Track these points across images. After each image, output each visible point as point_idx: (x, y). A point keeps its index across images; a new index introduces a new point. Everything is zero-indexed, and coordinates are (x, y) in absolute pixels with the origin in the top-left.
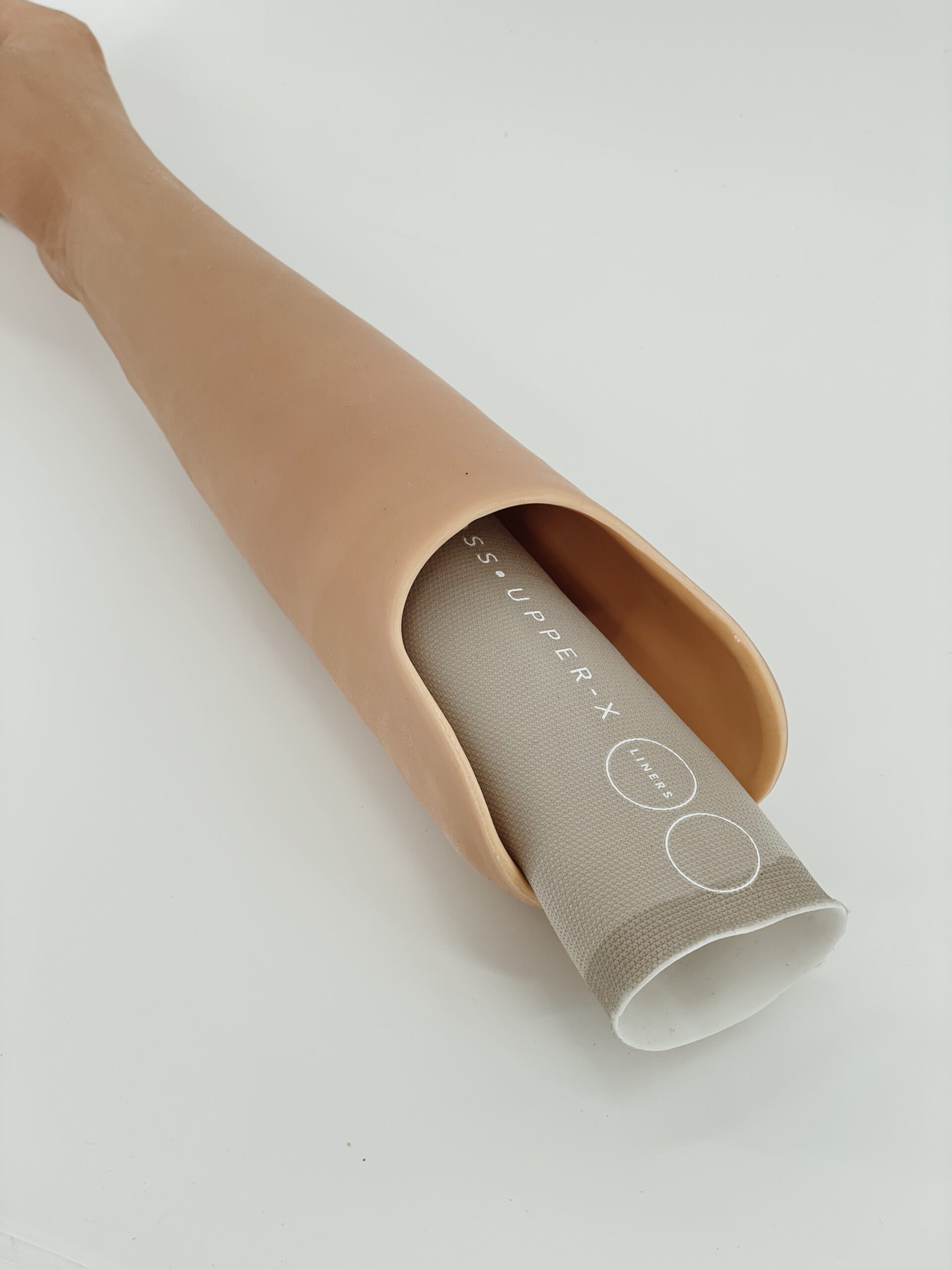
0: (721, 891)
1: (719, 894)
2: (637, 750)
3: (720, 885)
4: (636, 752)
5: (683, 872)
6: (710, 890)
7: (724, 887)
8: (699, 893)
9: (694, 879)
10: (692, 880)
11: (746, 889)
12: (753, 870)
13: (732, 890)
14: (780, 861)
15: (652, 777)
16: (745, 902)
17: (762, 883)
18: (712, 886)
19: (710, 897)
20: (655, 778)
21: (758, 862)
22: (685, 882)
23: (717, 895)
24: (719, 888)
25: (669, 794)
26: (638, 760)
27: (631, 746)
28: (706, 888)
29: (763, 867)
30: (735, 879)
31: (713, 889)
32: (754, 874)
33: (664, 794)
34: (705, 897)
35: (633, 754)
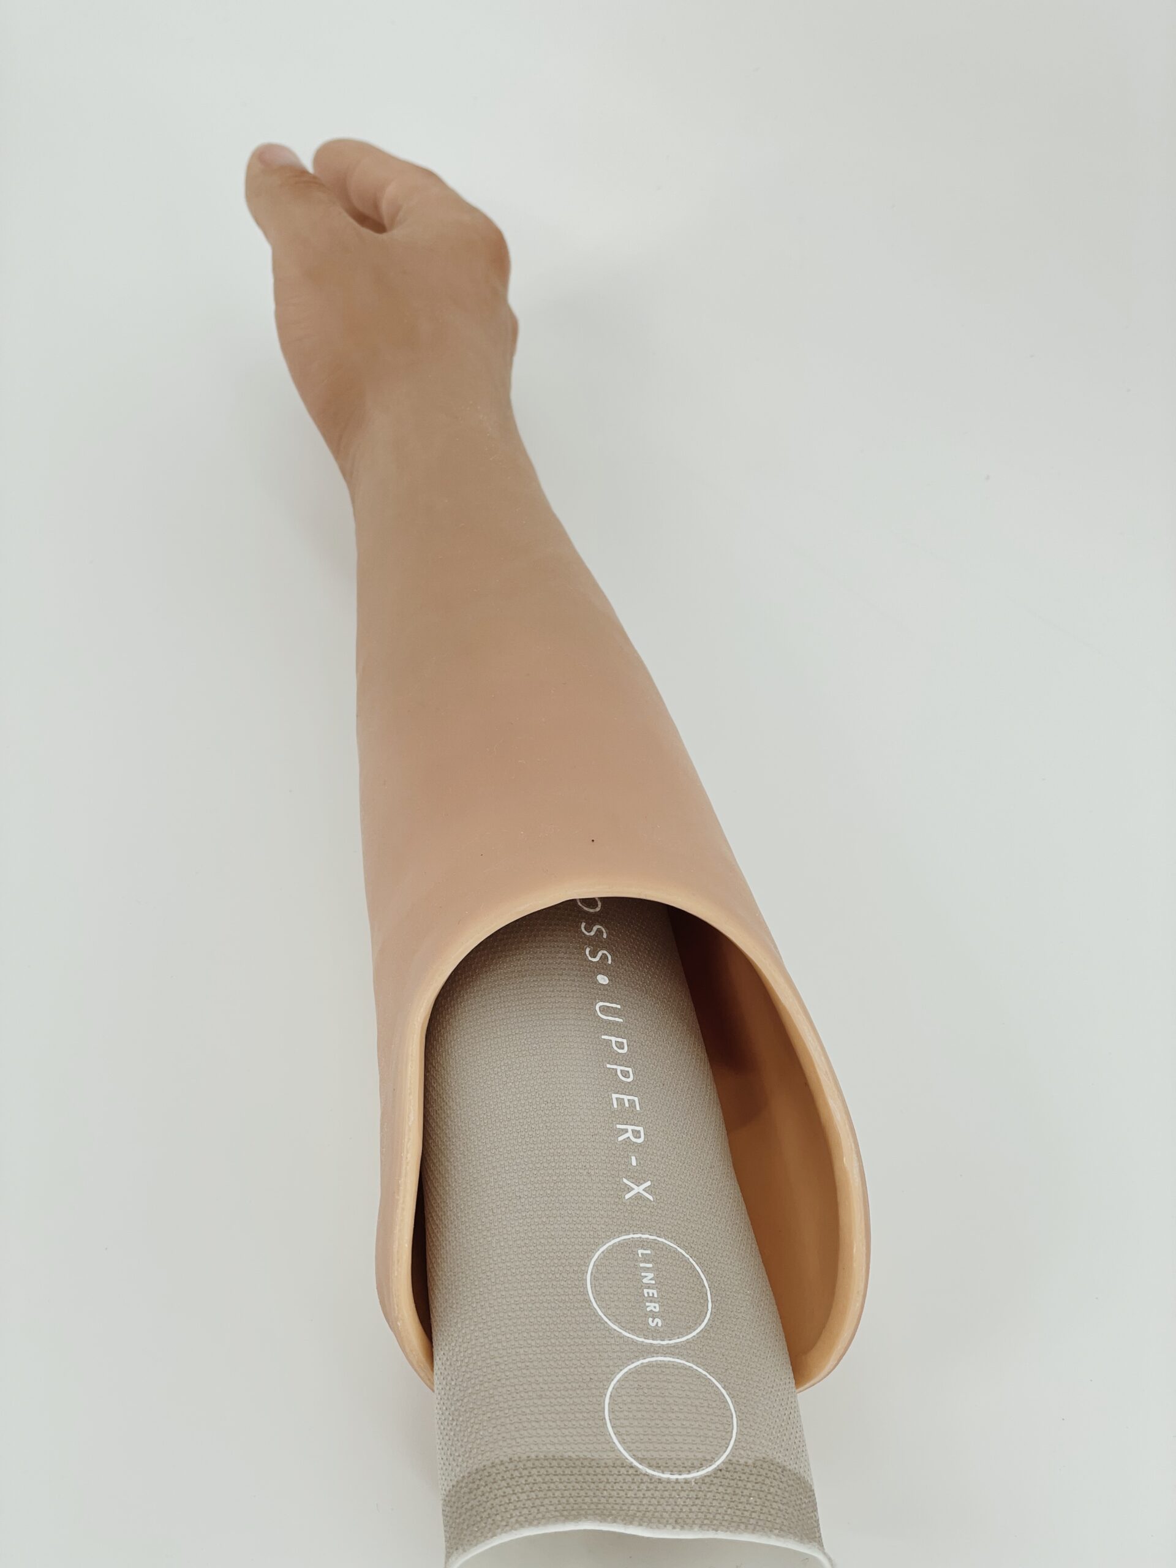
0: (650, 1472)
1: (645, 1475)
2: (648, 1252)
3: (654, 1463)
4: (646, 1254)
5: (612, 1427)
6: (636, 1463)
7: (658, 1467)
8: (618, 1463)
9: (623, 1442)
10: (619, 1442)
11: (686, 1482)
12: (712, 1460)
13: (666, 1476)
14: (759, 1463)
15: (648, 1293)
16: (674, 1497)
17: (714, 1482)
18: (641, 1460)
19: (630, 1473)
20: (651, 1295)
21: (725, 1452)
22: (610, 1442)
23: (641, 1473)
24: (650, 1466)
25: (657, 1323)
26: (642, 1265)
27: (643, 1244)
28: (632, 1460)
29: (729, 1462)
30: (679, 1463)
31: (640, 1464)
32: (710, 1466)
33: (650, 1320)
34: (623, 1471)
35: (640, 1256)
